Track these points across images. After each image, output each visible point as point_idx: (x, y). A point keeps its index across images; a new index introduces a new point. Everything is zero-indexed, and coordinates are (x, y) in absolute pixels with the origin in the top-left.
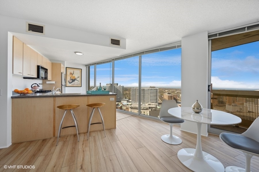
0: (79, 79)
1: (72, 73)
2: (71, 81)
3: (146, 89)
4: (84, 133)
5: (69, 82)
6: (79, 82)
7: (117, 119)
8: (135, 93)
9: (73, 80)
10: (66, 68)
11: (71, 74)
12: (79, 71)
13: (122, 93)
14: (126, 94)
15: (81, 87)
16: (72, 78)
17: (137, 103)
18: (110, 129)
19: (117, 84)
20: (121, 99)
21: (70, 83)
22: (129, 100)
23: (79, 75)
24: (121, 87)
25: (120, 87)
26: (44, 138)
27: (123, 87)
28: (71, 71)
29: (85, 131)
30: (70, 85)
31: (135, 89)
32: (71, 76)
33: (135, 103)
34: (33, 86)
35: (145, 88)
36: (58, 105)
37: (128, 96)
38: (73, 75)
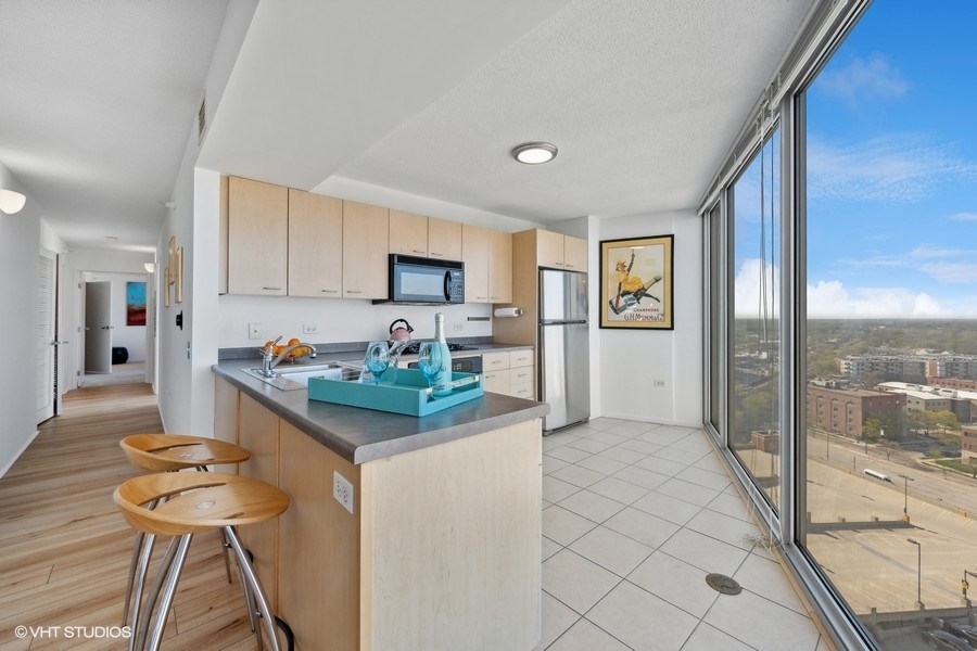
0: (658, 290)
1: (627, 265)
2: (622, 302)
5: (613, 308)
6: (660, 306)
9: (632, 296)
10: (601, 243)
11: (621, 267)
12: (658, 251)
15: (672, 328)
16: (627, 288)
21: (618, 311)
23: (662, 270)
28: (623, 253)
30: (618, 318)
32: (622, 276)
34: (393, 329)
38: (633, 274)
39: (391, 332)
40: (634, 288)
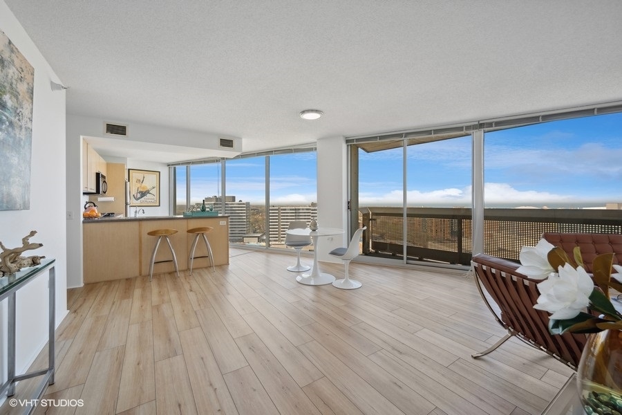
0: (155, 191)
1: (141, 180)
2: (139, 195)
3: (303, 209)
4: (184, 271)
6: (155, 198)
7: (230, 256)
8: (276, 219)
9: (143, 194)
10: (129, 170)
11: (138, 181)
12: (154, 177)
13: (247, 219)
14: (257, 221)
15: (160, 206)
16: (142, 190)
17: (283, 243)
18: (220, 265)
19: (233, 198)
20: (244, 234)
21: (137, 199)
22: (262, 235)
23: (155, 183)
24: (244, 204)
25: (239, 204)
26: (127, 277)
27: (248, 204)
28: (139, 175)
29: (184, 267)
30: (137, 203)
31: (276, 210)
32: (139, 185)
33: (277, 243)
34: (87, 206)
35: (302, 206)
36: (149, 231)
37: (260, 227)
38: (143, 184)
39: (86, 208)
40: (145, 190)
